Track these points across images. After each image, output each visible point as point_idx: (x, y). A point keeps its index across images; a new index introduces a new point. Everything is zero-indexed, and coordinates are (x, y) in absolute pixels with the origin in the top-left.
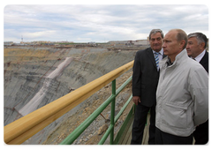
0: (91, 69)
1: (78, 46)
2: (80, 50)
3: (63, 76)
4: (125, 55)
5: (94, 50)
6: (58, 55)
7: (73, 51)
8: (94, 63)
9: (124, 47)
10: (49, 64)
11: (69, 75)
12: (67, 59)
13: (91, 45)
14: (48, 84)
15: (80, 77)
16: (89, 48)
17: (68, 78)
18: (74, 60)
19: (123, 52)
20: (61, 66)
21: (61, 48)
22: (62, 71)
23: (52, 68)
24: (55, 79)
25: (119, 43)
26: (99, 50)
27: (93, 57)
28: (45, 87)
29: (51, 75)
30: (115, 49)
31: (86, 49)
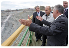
0: (18, 17)
1: (13, 11)
2: (14, 12)
3: (10, 21)
4: (28, 13)
5: (18, 12)
6: (6, 14)
7: (12, 12)
8: (19, 15)
9: (28, 10)
10: (4, 17)
11: (12, 20)
12: (10, 15)
13: (17, 10)
14: (5, 24)
15: (15, 20)
16: (17, 11)
17: (11, 21)
18: (12, 15)
19: (28, 12)
20: (8, 17)
21: (7, 12)
22: (9, 19)
23: (5, 19)
24: (7, 22)
25: (26, 9)
26: (20, 11)
27: (19, 14)
28: (4, 25)
29: (5, 21)
30: (25, 11)
31: (16, 12)
